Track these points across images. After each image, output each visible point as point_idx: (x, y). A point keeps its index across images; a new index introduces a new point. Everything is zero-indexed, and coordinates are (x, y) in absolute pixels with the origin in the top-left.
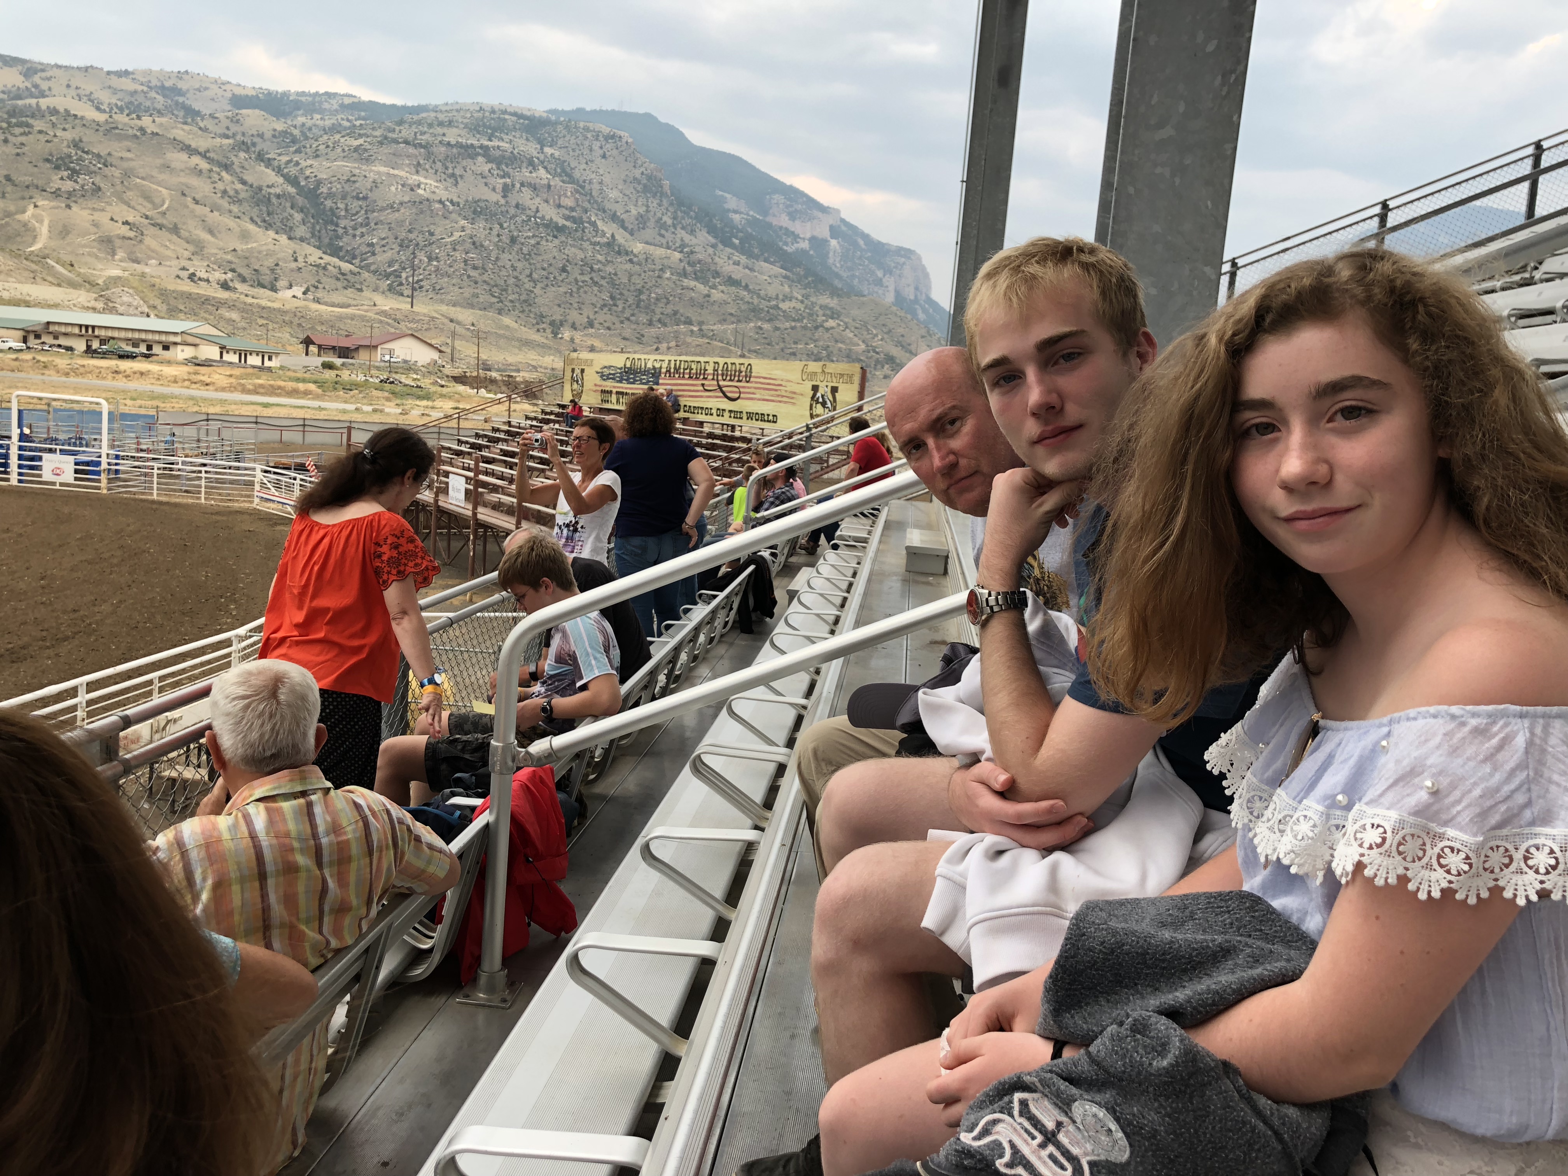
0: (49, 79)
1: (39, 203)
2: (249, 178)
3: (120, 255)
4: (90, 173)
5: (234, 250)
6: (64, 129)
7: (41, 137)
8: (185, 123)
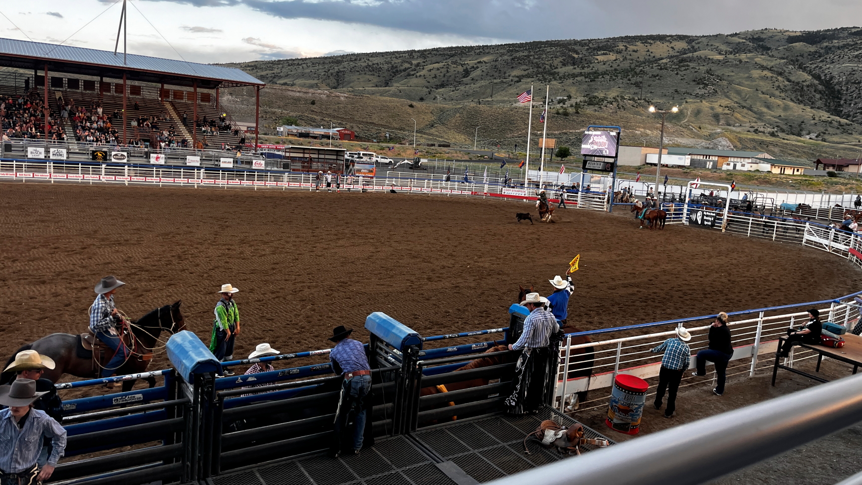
0: (698, 43)
1: (688, 100)
2: (793, 78)
3: (722, 122)
4: (713, 85)
5: (780, 116)
6: (704, 66)
7: (693, 70)
8: (763, 55)
